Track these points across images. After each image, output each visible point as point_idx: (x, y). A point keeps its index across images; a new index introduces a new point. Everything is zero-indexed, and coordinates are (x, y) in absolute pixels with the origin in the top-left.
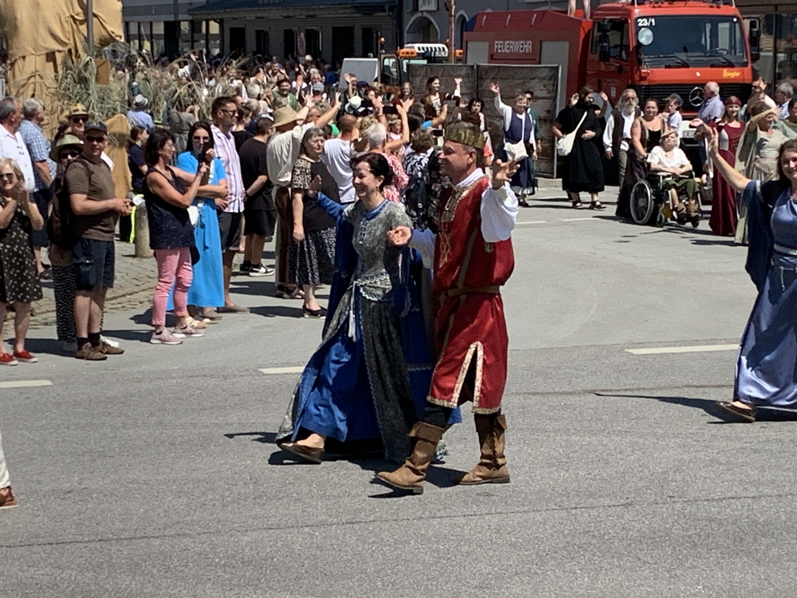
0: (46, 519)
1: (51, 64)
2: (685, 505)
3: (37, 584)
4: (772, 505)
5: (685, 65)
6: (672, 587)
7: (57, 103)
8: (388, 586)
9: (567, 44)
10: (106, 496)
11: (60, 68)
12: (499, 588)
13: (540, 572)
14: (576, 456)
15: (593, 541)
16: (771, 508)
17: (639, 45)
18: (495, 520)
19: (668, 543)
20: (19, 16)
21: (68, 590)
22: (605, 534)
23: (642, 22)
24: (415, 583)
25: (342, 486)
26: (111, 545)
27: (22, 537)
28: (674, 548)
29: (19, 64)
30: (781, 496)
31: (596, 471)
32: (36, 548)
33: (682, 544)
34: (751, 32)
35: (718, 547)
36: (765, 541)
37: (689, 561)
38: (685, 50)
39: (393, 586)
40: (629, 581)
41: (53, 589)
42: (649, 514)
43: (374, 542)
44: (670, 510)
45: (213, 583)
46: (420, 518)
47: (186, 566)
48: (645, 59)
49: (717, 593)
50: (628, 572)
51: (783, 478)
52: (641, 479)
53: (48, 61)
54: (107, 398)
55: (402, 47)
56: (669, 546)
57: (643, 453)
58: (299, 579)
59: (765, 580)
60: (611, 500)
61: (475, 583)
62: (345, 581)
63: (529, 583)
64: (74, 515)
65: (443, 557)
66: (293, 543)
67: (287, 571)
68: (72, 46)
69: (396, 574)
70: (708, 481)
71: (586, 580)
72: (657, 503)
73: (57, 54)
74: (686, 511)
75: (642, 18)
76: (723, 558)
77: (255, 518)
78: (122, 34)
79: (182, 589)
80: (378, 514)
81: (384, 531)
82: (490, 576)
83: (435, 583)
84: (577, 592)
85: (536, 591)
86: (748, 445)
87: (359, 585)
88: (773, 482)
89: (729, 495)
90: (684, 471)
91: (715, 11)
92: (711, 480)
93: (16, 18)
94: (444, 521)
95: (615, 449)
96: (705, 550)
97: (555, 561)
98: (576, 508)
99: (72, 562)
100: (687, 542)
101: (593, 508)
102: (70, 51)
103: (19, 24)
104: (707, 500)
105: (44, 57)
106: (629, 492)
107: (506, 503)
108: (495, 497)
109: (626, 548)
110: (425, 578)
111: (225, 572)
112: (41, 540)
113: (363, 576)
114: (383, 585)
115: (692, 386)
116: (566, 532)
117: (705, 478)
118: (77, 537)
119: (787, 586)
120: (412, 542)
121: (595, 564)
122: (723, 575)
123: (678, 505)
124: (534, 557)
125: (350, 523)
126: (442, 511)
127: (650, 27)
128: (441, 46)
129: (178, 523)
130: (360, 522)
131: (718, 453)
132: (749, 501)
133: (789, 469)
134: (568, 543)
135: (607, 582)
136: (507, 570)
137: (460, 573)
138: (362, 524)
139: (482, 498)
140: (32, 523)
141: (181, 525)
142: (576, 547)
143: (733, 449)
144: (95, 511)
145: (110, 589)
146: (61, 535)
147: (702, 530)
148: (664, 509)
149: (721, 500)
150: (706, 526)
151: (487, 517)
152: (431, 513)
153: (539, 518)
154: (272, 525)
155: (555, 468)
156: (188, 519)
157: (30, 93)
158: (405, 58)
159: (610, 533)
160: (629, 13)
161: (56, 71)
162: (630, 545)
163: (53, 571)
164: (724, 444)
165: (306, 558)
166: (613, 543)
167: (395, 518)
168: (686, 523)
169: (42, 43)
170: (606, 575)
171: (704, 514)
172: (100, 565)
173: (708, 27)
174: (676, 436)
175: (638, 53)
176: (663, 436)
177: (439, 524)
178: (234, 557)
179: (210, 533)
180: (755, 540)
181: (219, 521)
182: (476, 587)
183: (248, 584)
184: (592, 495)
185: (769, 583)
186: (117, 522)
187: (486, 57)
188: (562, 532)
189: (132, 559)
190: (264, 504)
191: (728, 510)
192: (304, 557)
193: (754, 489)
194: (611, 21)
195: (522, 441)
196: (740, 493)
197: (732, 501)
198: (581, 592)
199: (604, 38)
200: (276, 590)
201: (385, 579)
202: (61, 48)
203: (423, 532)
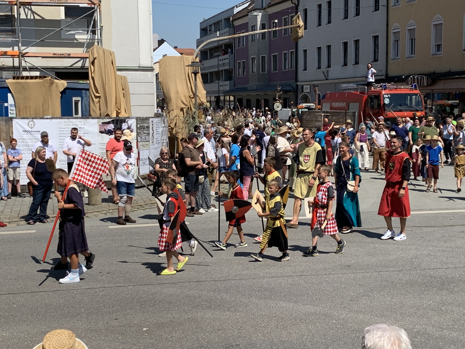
0: (194, 273)
1: (182, 112)
2: (421, 271)
3: (194, 296)
4: (453, 271)
5: (401, 111)
6: (421, 302)
7: (184, 125)
8: (317, 299)
9: (358, 104)
10: (213, 264)
11: (185, 113)
12: (358, 301)
13: (372, 295)
14: (378, 251)
15: (389, 284)
16: (452, 272)
17: (384, 104)
18: (353, 275)
19: (417, 285)
20: (171, 96)
21: (204, 299)
22: (393, 282)
23: (385, 96)
24: (327, 299)
25: (295, 262)
26: (218, 283)
27: (187, 279)
28: (419, 287)
29: (172, 112)
30: (455, 268)
31: (386, 258)
32: (192, 283)
33: (422, 285)
34: (424, 99)
35: (435, 287)
36: (453, 285)
37: (426, 292)
38: (400, 105)
39: (320, 300)
40: (405, 299)
41: (200, 298)
42: (408, 274)
43: (310, 283)
44: (416, 273)
45: (255, 297)
46: (326, 274)
47: (245, 291)
48: (386, 108)
49: (438, 304)
50: (404, 296)
51: (455, 261)
52: (403, 261)
53: (181, 111)
54: (209, 229)
55: (299, 105)
56: (417, 286)
57: (402, 251)
58: (286, 296)
59: (455, 299)
60: (394, 269)
61: (349, 299)
62: (302, 297)
63: (368, 299)
64: (203, 271)
65: (336, 289)
66: (281, 283)
67: (280, 293)
68: (189, 106)
69: (320, 295)
70: (428, 262)
71: (389, 298)
72: (411, 270)
73: (184, 109)
74: (422, 273)
75: (385, 94)
76: (438, 291)
77: (267, 273)
78: (206, 102)
79: (244, 299)
80: (310, 273)
81: (313, 279)
82: (354, 297)
83: (334, 299)
84: (386, 303)
85: (371, 302)
86: (440, 249)
87: (307, 299)
88: (452, 263)
89: (436, 267)
90: (418, 258)
91: (411, 92)
92: (429, 262)
93: (170, 97)
94: (335, 275)
95: (392, 249)
96: (431, 288)
97: (377, 291)
98: (381, 272)
99: (205, 288)
100: (424, 285)
101: (388, 272)
102: (188, 108)
103: (171, 99)
104: (429, 269)
105: (180, 110)
106: (400, 266)
107: (356, 269)
108: (351, 267)
109: (402, 287)
110: (331, 297)
111: (259, 293)
112: (193, 280)
113: (308, 295)
114: (316, 299)
115: (416, 227)
116: (379, 280)
117: (427, 261)
118: (206, 279)
119: (463, 302)
120: (324, 283)
121: (391, 292)
122: (439, 297)
123: (419, 271)
124: (369, 290)
125: (301, 276)
126: (333, 272)
127: (388, 98)
128: (313, 104)
129: (240, 275)
130: (304, 276)
131: (430, 251)
132: (444, 269)
133: (457, 258)
134: (381, 284)
135: (397, 299)
136: (360, 294)
137: (343, 295)
138: (305, 276)
139: (347, 267)
140: (189, 274)
141: (241, 276)
142: (383, 286)
143: (435, 250)
144: (210, 270)
145: (220, 299)
146: (200, 279)
147: (429, 280)
148: (414, 272)
149: (434, 269)
150: (430, 279)
151: (350, 274)
152: (329, 272)
153: (368, 275)
154: (273, 276)
155: (371, 257)
156: (243, 273)
157: (175, 122)
158: (300, 109)
159: (395, 281)
160: (381, 93)
161: (184, 115)
162: (403, 286)
163: (199, 291)
164: (432, 248)
165: (287, 288)
166: (397, 285)
167: (316, 274)
168: (422, 278)
169: (179, 105)
170: (396, 297)
171: (429, 274)
172: (215, 290)
173: (409, 97)
174: (414, 245)
175: (384, 106)
176: (409, 245)
177: (332, 277)
178: (261, 288)
179: (251, 279)
180: (449, 284)
181: (254, 274)
182: (349, 301)
183: (267, 298)
184: (386, 267)
185: (456, 301)
186: (219, 274)
187: (329, 108)
188: (378, 280)
189: (226, 288)
190: (269, 268)
191: (437, 273)
192: (286, 288)
193: (445, 265)
194: (374, 95)
195: (358, 246)
196: (440, 266)
197: (438, 269)
198: (388, 303)
199: (372, 102)
200: (278, 300)
201: (316, 297)
202: (185, 107)
203: (327, 280)
